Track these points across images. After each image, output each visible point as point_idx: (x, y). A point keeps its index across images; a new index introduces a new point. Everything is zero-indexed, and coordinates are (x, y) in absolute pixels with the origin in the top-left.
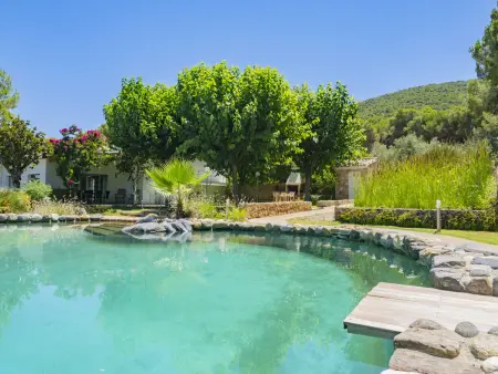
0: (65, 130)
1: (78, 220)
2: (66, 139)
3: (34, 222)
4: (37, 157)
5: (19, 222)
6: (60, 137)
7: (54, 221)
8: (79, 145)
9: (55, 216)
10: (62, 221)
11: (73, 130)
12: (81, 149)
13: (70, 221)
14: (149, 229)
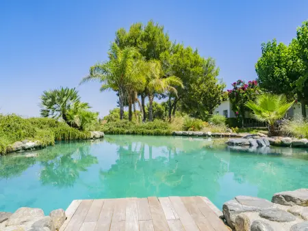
0: (235, 84)
1: (223, 136)
2: (236, 88)
3: (199, 136)
4: (220, 101)
5: (193, 136)
6: (232, 88)
7: (209, 136)
8: (242, 91)
9: (210, 133)
10: (214, 136)
11: (240, 82)
12: (243, 93)
13: (219, 136)
14: (238, 142)
